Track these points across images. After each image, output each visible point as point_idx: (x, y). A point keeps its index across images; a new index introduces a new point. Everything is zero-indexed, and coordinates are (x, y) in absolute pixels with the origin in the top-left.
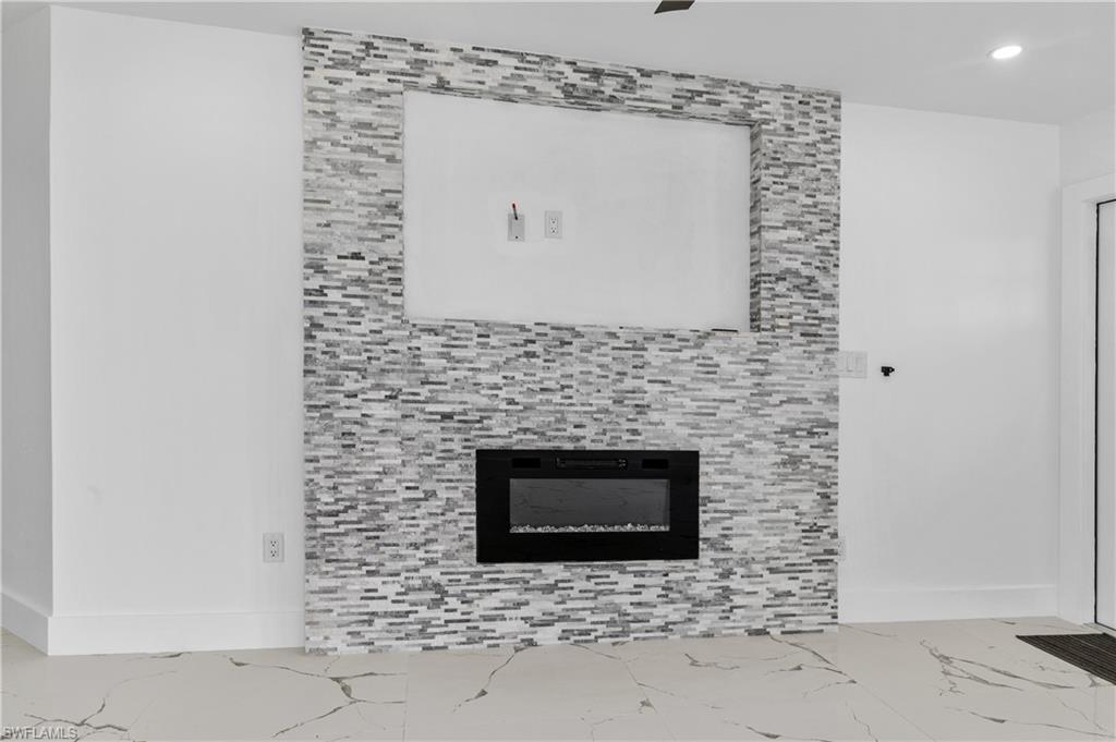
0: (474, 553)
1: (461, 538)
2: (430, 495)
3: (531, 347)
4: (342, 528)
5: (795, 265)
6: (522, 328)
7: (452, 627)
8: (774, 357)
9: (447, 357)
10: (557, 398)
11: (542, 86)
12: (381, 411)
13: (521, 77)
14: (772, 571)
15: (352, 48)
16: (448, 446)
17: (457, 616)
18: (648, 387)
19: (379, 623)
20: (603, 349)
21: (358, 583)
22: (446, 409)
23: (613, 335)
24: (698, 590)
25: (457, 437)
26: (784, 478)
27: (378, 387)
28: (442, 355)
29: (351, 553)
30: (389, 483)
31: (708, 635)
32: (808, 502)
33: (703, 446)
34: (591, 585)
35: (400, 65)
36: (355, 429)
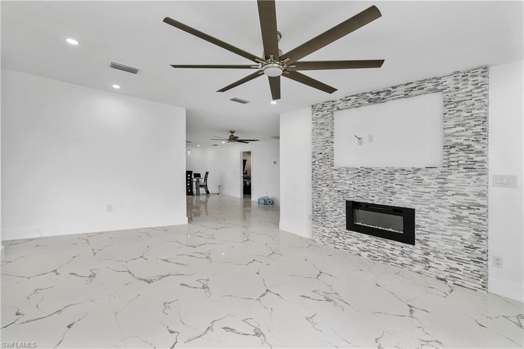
0: (345, 227)
1: (342, 222)
2: (335, 210)
3: (359, 174)
4: (318, 215)
6: (357, 169)
7: (340, 244)
8: (449, 177)
9: (339, 176)
10: (366, 188)
11: (362, 102)
12: (326, 189)
13: (357, 101)
14: (448, 258)
16: (339, 198)
17: (341, 242)
18: (395, 186)
19: (326, 238)
20: (380, 174)
21: (321, 228)
22: (339, 189)
23: (383, 170)
25: (341, 196)
26: (455, 224)
27: (325, 183)
28: (338, 176)
29: (320, 221)
30: (327, 206)
31: (419, 273)
32: (468, 236)
33: (417, 207)
34: (377, 243)
36: (321, 193)
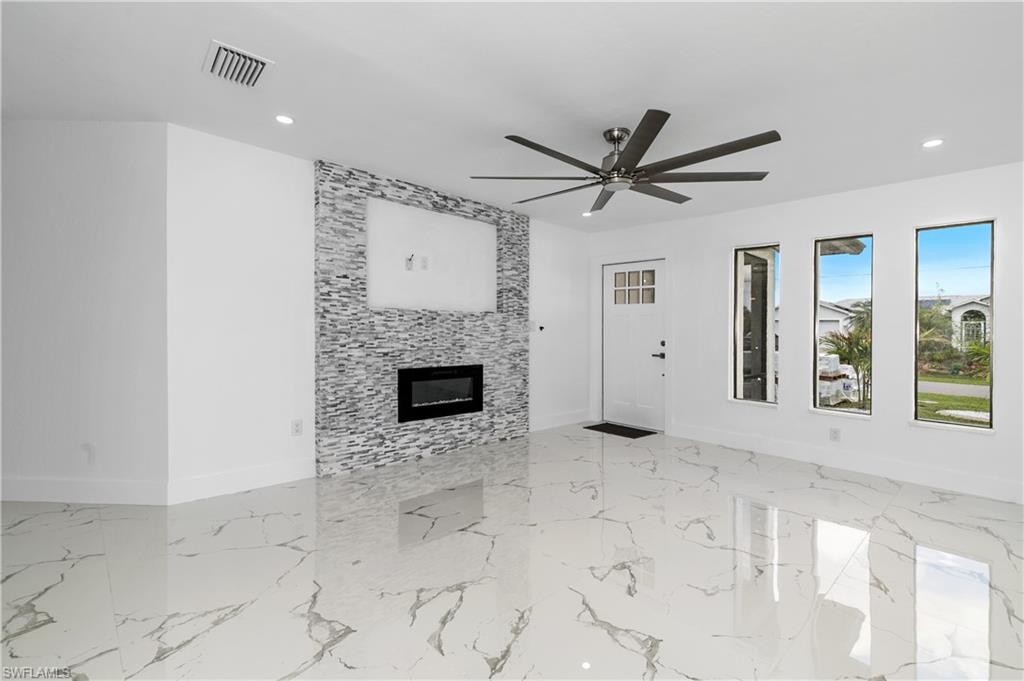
0: (397, 419)
1: (392, 411)
2: (378, 392)
3: (420, 321)
4: (339, 412)
5: (515, 285)
6: (417, 312)
7: (388, 454)
8: (508, 324)
9: (387, 326)
10: (430, 344)
11: (425, 201)
12: (356, 353)
13: (416, 196)
14: (508, 413)
15: (343, 173)
16: (387, 368)
17: (389, 449)
18: (465, 338)
19: (356, 457)
20: (449, 321)
21: (346, 439)
22: (385, 351)
23: (452, 315)
24: (483, 424)
25: (390, 364)
26: (512, 374)
27: (355, 341)
28: (384, 325)
29: (342, 425)
30: (360, 388)
31: (486, 443)
32: (519, 383)
33: (484, 362)
34: (443, 427)
35: (365, 184)
36: (344, 362)
